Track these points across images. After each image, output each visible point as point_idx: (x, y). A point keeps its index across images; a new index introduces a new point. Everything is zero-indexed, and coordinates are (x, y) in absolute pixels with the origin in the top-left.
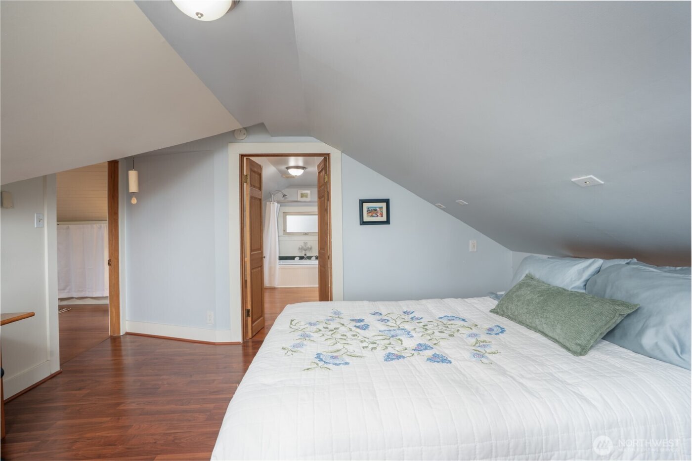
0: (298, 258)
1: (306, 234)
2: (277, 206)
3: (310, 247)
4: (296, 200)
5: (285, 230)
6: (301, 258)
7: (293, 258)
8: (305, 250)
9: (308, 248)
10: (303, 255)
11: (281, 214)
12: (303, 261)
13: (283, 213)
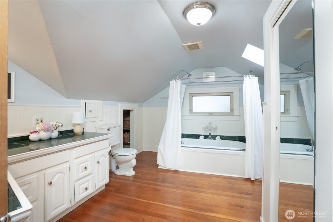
0: (203, 137)
1: (211, 114)
2: (181, 87)
3: (214, 127)
4: (202, 77)
5: (191, 110)
6: (206, 137)
7: (197, 137)
8: (210, 130)
9: (213, 127)
10: (208, 134)
11: (187, 96)
12: (207, 140)
13: (190, 94)
